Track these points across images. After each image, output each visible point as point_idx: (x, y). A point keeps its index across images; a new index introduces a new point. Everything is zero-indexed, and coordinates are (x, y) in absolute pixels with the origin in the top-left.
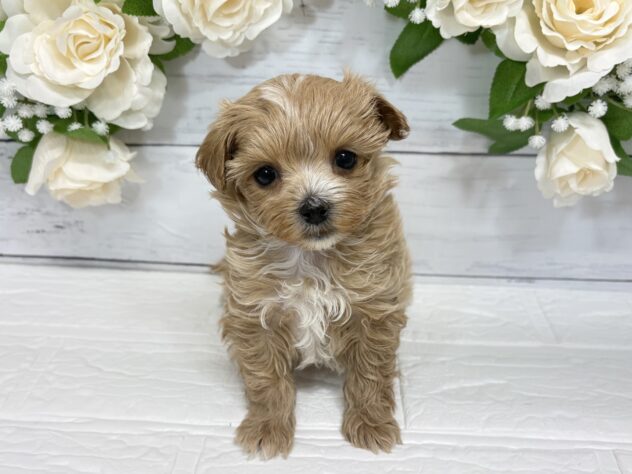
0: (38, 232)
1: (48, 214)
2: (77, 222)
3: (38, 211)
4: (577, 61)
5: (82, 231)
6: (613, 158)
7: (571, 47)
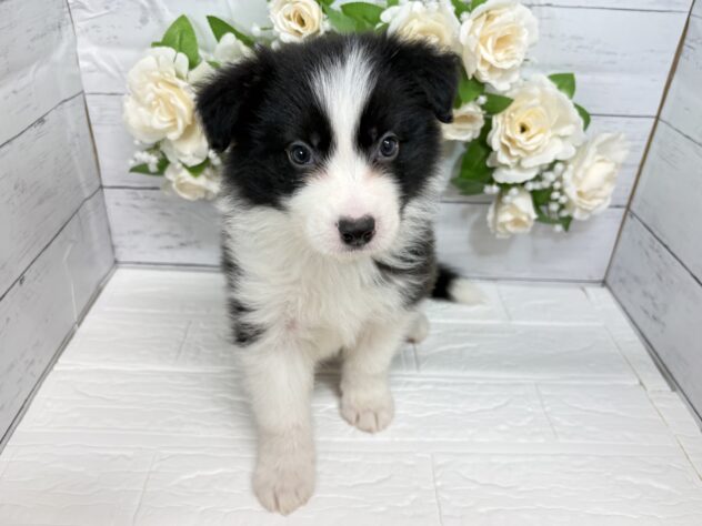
0: (168, 248)
1: (176, 236)
2: (196, 242)
3: (169, 234)
4: (515, 160)
5: (199, 247)
6: (534, 216)
7: (513, 152)
